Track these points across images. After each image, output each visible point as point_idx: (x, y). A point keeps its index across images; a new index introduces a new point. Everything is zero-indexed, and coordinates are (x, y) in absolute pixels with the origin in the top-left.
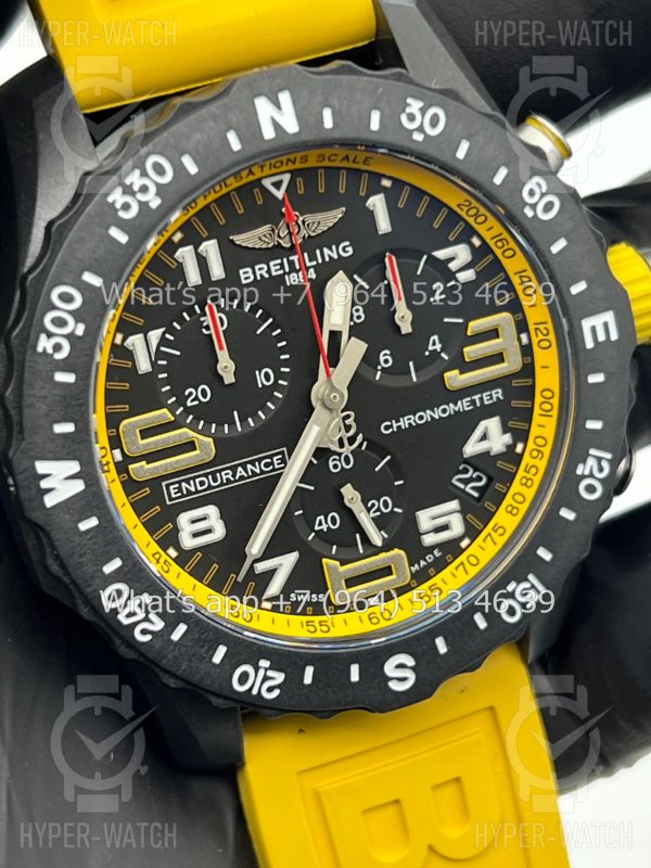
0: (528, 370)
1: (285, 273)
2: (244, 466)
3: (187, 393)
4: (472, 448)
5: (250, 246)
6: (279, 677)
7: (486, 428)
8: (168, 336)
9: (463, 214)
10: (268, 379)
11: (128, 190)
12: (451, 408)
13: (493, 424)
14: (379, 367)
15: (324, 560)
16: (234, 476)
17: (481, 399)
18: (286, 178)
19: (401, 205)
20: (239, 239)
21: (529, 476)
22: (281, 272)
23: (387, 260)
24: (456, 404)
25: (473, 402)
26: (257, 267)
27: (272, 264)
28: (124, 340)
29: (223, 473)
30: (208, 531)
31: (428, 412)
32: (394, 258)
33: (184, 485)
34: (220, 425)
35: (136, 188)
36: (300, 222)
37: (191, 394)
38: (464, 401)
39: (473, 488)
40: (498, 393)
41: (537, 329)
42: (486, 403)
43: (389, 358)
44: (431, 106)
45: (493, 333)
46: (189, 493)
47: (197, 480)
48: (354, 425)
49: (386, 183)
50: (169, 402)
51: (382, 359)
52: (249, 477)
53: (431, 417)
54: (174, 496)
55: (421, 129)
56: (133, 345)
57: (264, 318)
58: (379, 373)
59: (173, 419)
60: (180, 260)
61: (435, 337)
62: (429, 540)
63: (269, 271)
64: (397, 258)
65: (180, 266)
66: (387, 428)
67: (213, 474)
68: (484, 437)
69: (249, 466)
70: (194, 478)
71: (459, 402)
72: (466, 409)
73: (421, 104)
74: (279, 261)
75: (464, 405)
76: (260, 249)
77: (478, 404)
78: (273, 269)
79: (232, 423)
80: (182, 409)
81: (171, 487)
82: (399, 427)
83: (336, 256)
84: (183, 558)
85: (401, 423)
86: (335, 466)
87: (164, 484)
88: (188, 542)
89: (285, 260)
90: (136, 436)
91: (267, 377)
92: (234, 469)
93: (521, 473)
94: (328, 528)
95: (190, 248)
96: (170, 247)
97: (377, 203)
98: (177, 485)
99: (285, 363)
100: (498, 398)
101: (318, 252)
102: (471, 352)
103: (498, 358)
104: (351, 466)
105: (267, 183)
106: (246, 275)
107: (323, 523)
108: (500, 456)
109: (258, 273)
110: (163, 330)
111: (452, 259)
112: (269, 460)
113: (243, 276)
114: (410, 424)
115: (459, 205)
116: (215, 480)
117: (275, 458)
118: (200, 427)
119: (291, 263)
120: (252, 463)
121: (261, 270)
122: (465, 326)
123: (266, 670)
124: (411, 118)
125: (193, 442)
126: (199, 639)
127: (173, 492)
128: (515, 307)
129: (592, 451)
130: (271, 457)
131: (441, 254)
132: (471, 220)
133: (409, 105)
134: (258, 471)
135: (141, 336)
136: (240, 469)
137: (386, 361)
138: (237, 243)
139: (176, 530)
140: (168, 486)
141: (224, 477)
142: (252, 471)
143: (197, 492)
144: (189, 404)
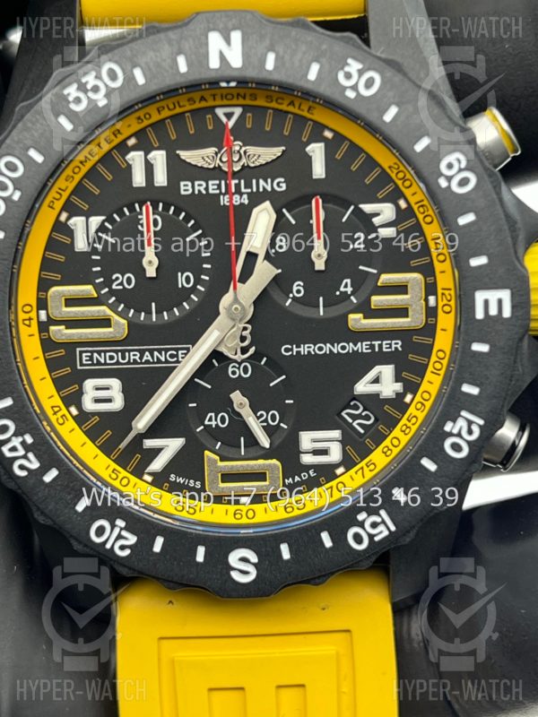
0: (430, 330)
1: (221, 193)
2: (151, 352)
3: (114, 277)
4: (362, 387)
5: (193, 163)
6: (132, 539)
7: (380, 372)
8: (107, 224)
9: (393, 176)
10: (188, 282)
11: (82, 88)
12: (350, 347)
13: (387, 371)
14: (291, 295)
15: (207, 453)
16: (141, 358)
17: (380, 346)
18: (238, 111)
19: (338, 156)
20: (185, 155)
21: (409, 424)
22: (218, 192)
23: (314, 202)
24: (355, 345)
25: (372, 347)
26: (197, 183)
27: (210, 183)
28: (68, 218)
29: (132, 353)
30: (109, 400)
31: (328, 345)
32: (320, 201)
33: (95, 355)
34: (138, 311)
35: (89, 87)
36: (242, 152)
37: (117, 279)
38: (364, 343)
39: (359, 424)
40: (397, 344)
41: (443, 294)
42: (384, 350)
43: (301, 289)
44: (369, 69)
45: (401, 289)
46: (99, 363)
47: (108, 354)
48: (249, 337)
49: (328, 134)
50: (97, 281)
51: (295, 289)
52: (154, 363)
53: (330, 350)
54: (84, 362)
55: (355, 88)
56: (75, 225)
57: (194, 229)
58: (290, 300)
59: (96, 295)
60: (130, 162)
61: (349, 281)
62: (307, 459)
63: (207, 189)
64: (323, 202)
65: (129, 167)
66: (287, 350)
67: (123, 352)
68: (376, 380)
69: (156, 353)
70: (105, 352)
71: (359, 344)
72: (365, 351)
73: (360, 66)
74: (217, 182)
75: (363, 347)
76: (202, 167)
77: (377, 350)
78: (211, 187)
79: (149, 312)
80: (107, 290)
81: (84, 355)
82: (298, 352)
83: (269, 189)
84: (82, 418)
85: (302, 349)
86: (234, 373)
87: (78, 350)
88: (89, 405)
89: (223, 182)
90: (61, 302)
91: (188, 280)
92: (142, 353)
93: (404, 421)
94: (217, 425)
95: (142, 153)
96: (123, 148)
97: (317, 151)
98: (89, 354)
99: (206, 272)
100: (396, 348)
101: (254, 181)
102: (377, 301)
103: (402, 312)
104: (248, 375)
105: (220, 112)
106: (186, 188)
107: (212, 420)
108: (387, 401)
109: (197, 188)
110: (103, 218)
111: (377, 215)
112: (175, 353)
113: (182, 188)
114: (309, 352)
115: (390, 167)
116: (123, 358)
117: (180, 352)
118: (120, 309)
119: (228, 186)
120: (160, 351)
121: (200, 186)
122: (377, 277)
123: (121, 529)
124: (348, 76)
125: (109, 320)
126: (67, 486)
127: (84, 358)
128: (428, 271)
129: (464, 413)
130: (177, 350)
131: (368, 208)
132: (399, 183)
133: (348, 64)
134: (163, 359)
135: (83, 218)
136: (147, 353)
137: (298, 291)
138: (183, 158)
139: (80, 393)
140: (81, 352)
141: (132, 358)
142: (158, 358)
143: (106, 364)
144: (114, 287)
